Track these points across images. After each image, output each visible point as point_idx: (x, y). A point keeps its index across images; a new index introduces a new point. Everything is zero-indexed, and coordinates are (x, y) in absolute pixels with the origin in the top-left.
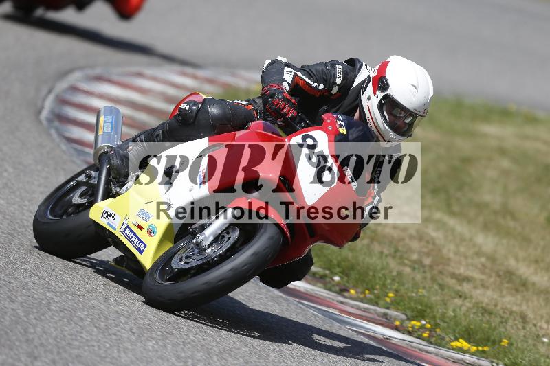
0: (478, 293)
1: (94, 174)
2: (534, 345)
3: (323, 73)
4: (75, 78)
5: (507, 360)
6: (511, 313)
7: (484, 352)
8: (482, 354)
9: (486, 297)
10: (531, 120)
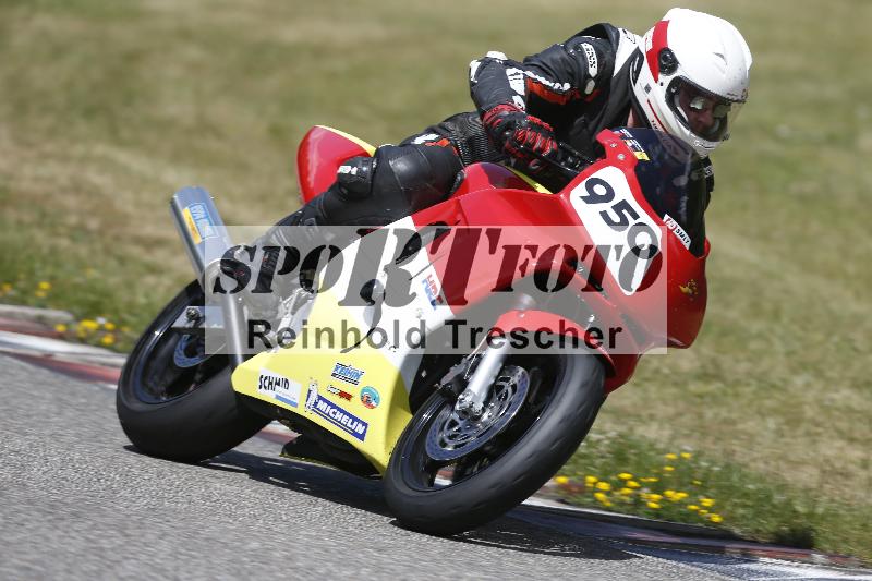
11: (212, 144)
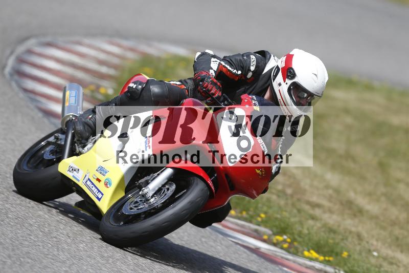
0: (326, 217)
1: (61, 136)
2: (367, 257)
3: (240, 62)
4: (31, 43)
5: (346, 268)
6: (351, 232)
7: (329, 261)
8: (328, 263)
9: (332, 220)
10: (369, 88)
11: (352, 165)
